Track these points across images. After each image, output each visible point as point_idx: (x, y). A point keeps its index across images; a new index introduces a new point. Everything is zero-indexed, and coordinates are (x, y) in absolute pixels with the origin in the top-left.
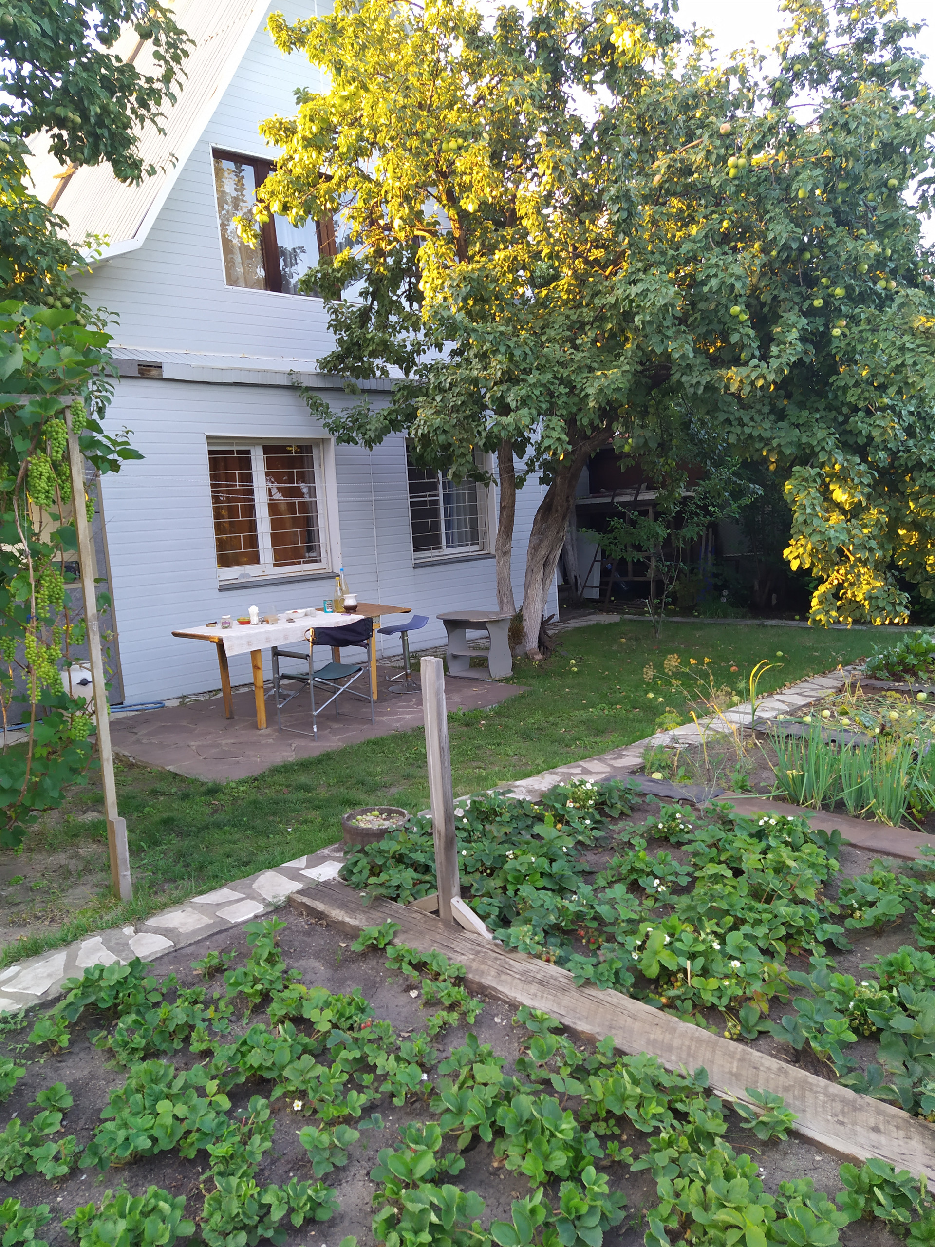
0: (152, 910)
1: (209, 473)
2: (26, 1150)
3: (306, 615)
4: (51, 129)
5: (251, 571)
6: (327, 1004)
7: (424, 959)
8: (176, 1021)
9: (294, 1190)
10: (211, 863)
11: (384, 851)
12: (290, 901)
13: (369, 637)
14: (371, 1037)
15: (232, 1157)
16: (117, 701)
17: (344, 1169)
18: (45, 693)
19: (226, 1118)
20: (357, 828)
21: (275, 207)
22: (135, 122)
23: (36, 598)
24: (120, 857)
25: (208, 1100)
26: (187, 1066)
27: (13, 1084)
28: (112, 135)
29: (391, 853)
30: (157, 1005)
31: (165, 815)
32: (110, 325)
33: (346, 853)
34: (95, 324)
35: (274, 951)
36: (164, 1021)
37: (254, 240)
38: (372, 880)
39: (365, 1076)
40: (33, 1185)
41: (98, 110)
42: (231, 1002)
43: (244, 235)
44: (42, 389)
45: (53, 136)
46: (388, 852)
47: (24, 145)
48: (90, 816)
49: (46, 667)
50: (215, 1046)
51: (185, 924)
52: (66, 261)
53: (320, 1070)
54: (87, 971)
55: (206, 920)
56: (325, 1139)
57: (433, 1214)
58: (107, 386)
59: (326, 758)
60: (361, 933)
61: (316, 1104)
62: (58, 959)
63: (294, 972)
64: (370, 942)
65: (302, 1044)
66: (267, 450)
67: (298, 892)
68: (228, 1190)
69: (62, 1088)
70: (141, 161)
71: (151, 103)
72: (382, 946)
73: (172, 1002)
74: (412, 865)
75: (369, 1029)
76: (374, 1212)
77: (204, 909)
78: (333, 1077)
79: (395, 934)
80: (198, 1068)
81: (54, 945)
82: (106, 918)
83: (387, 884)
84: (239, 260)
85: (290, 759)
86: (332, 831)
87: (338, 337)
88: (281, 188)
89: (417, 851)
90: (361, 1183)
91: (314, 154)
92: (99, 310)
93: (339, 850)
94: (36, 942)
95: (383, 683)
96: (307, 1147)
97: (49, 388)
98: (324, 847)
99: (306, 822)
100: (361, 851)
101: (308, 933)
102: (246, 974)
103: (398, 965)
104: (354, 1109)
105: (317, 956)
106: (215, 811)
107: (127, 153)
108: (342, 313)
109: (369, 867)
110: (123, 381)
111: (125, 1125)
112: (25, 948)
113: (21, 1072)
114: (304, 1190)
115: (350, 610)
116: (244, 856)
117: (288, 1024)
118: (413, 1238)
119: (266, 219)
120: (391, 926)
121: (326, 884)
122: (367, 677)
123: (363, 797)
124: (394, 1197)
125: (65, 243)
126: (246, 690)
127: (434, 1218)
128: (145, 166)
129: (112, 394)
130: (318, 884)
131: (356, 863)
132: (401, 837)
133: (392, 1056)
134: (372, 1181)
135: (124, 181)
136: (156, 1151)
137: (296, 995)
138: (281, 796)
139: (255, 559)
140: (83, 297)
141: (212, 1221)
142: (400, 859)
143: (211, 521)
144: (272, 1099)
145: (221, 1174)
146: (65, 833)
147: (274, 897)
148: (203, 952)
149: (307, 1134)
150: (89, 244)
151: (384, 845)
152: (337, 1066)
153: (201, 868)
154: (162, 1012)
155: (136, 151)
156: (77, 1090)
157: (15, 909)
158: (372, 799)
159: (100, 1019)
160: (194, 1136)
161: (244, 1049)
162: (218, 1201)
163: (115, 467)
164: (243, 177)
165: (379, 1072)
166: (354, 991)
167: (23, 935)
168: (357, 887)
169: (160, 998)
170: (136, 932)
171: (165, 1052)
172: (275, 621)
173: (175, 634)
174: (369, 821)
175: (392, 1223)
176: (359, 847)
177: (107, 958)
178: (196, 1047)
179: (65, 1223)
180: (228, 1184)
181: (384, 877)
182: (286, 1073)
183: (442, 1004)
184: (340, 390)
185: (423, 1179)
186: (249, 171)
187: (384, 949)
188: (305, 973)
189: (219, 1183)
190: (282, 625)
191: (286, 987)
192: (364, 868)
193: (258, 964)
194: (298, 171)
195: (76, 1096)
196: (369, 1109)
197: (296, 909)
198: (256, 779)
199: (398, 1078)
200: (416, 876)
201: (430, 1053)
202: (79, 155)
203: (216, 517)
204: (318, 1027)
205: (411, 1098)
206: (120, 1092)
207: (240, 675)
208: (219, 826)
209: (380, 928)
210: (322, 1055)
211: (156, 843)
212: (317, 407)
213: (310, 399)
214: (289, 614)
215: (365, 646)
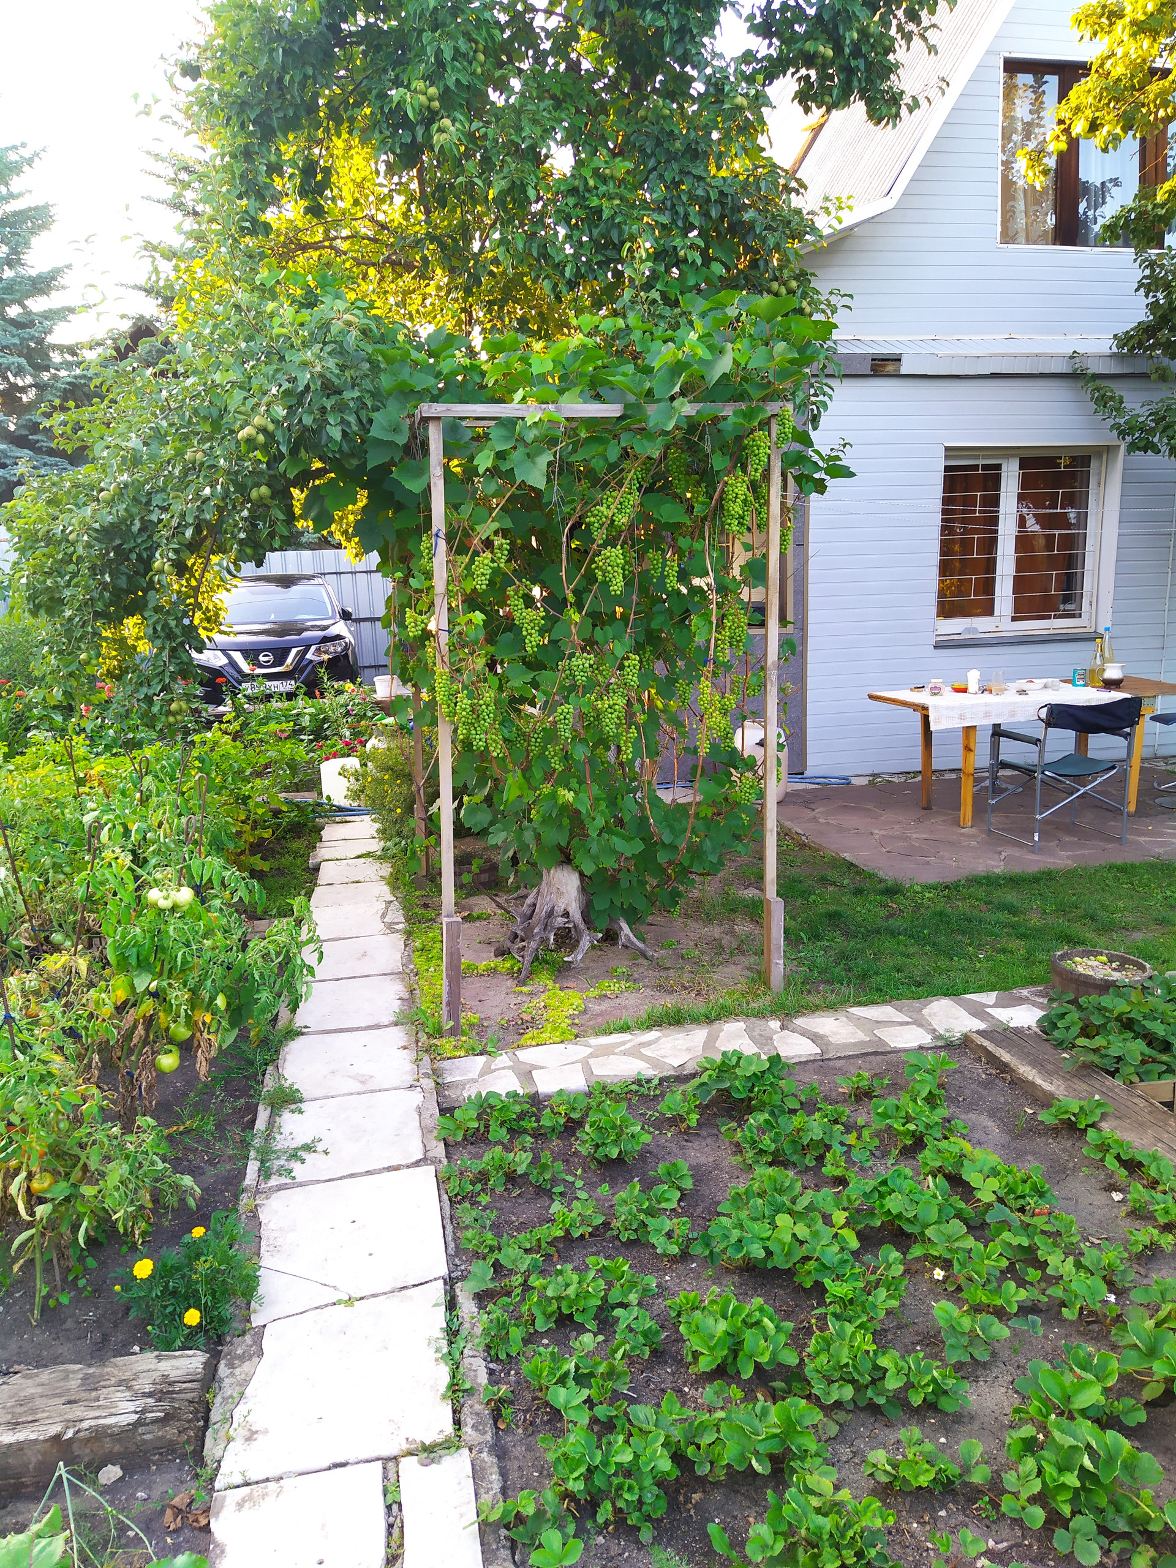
0: (802, 1010)
1: (941, 495)
2: (642, 1217)
3: (1045, 687)
4: (797, 71)
5: (980, 625)
6: (994, 1173)
7: (1139, 1158)
8: (810, 1135)
9: (918, 1365)
10: (877, 973)
11: (1105, 1009)
12: (966, 1042)
13: (1133, 724)
14: (1046, 1228)
15: (851, 1301)
16: (797, 771)
17: (985, 1365)
18: (714, 746)
19: (852, 1259)
20: (1072, 972)
21: (1079, 127)
22: (900, 44)
23: (717, 640)
24: (774, 941)
25: (834, 1230)
26: (817, 1188)
27: (638, 1148)
28: (869, 65)
29: (1116, 1014)
30: (793, 1112)
31: (832, 908)
32: (841, 311)
33: (1051, 1000)
34: (823, 311)
35: (937, 1092)
36: (799, 1130)
37: (1042, 178)
38: (1082, 1041)
39: (1030, 1270)
40: (644, 1254)
41: (855, 35)
42: (877, 1134)
43: (1030, 173)
44: (749, 395)
45: (799, 80)
46: (1111, 1011)
47: (766, 97)
48: (751, 893)
49: (717, 717)
50: (851, 1176)
51: (836, 1033)
52: (797, 236)
53: (970, 1242)
54: (724, 1054)
55: (861, 1036)
56: (966, 1323)
57: (1086, 1457)
58: (826, 389)
59: (1048, 876)
60: (1055, 1102)
61: (962, 1281)
62: (699, 1035)
63: (958, 1124)
64: (1066, 1116)
65: (955, 1208)
66: (1024, 463)
67: (978, 1032)
68: (841, 1335)
69: (684, 1167)
70: (902, 92)
71: (924, 14)
72: (1082, 1127)
73: (810, 1113)
74: (1144, 1037)
75: (1045, 1218)
76: (1012, 1427)
77: (859, 1022)
78: (988, 1258)
79: (1104, 1116)
80: (827, 1192)
81: (697, 1020)
82: (753, 1005)
83: (1103, 1052)
84: (1022, 207)
85: (996, 870)
86: (1039, 970)
87: (1151, 300)
88: (1090, 100)
89: (1156, 1019)
90: (1003, 1390)
91: (1146, 43)
92: (831, 293)
93: (1042, 995)
94: (679, 1011)
95: (1148, 792)
96: (942, 1323)
97: (756, 394)
98: (1023, 986)
99: (1004, 951)
100: (1073, 1002)
101: (985, 1085)
102: (898, 1107)
103: (1100, 1155)
104: (1009, 1302)
105: (992, 1114)
106: (891, 915)
107: (884, 87)
108: (1162, 267)
109: (1081, 1024)
110: (846, 381)
111: (741, 1226)
112: (667, 1014)
113: (646, 1138)
114: (928, 1370)
115: (1111, 685)
116: (918, 976)
117: (940, 1178)
118: (1055, 1474)
119: (1063, 146)
120: (1099, 1104)
121: (1018, 1031)
122: (1122, 780)
123: (1089, 935)
124: (1041, 1418)
125: (798, 212)
126: (953, 776)
127: (1087, 1463)
128: (907, 99)
129: (830, 397)
130: (1007, 1029)
131: (1062, 1016)
132: (1134, 997)
133: (1071, 1259)
134: (1016, 1392)
135: (878, 123)
136: (769, 1266)
137: (956, 1150)
138: (975, 913)
139: (988, 610)
140: (812, 278)
141: (818, 1361)
142: (1127, 1024)
143: (935, 558)
144: (909, 1257)
145: (836, 1316)
146: (723, 905)
147: (947, 1031)
148: (853, 1070)
149: (943, 1310)
150: (827, 210)
151: (1106, 1001)
152: (996, 1247)
153: (864, 976)
154: (797, 1120)
155: (897, 82)
156: (699, 1174)
157: (664, 974)
158: (1103, 940)
159: (733, 1109)
160: (811, 1265)
161: (883, 1189)
162: (828, 1343)
163: (820, 487)
164: (1044, 92)
165: (1049, 1271)
166: (1035, 1169)
167: (669, 1002)
168: (1060, 1045)
169: (798, 1106)
170: (783, 1028)
171: (795, 1165)
172: (1001, 691)
173: (871, 697)
174: (1091, 967)
175: (1030, 1446)
176: (1071, 996)
177: (748, 1048)
178: (828, 1170)
179: (669, 1302)
180: (842, 1328)
181: (1099, 1041)
182: (929, 1232)
183: (1156, 1220)
184: (1145, 376)
185: (1083, 1412)
186: (1052, 82)
187: (1085, 1130)
188: (973, 1129)
189: (832, 1325)
190: (1010, 697)
191: (946, 1138)
192: (1073, 1023)
193: (915, 1101)
194: (1119, 70)
195: (697, 1181)
196: (1025, 1310)
197: (973, 1051)
198: (947, 887)
199: (1074, 1286)
200: (1148, 1051)
201: (1124, 1272)
202: (827, 99)
203: (943, 553)
204: (978, 1195)
205: (1088, 1316)
206: (742, 1190)
207: (945, 757)
208: (893, 933)
209: (1082, 1103)
210: (978, 1228)
211: (818, 937)
212: (1104, 402)
213: (1098, 389)
214: (1022, 684)
215: (1126, 736)
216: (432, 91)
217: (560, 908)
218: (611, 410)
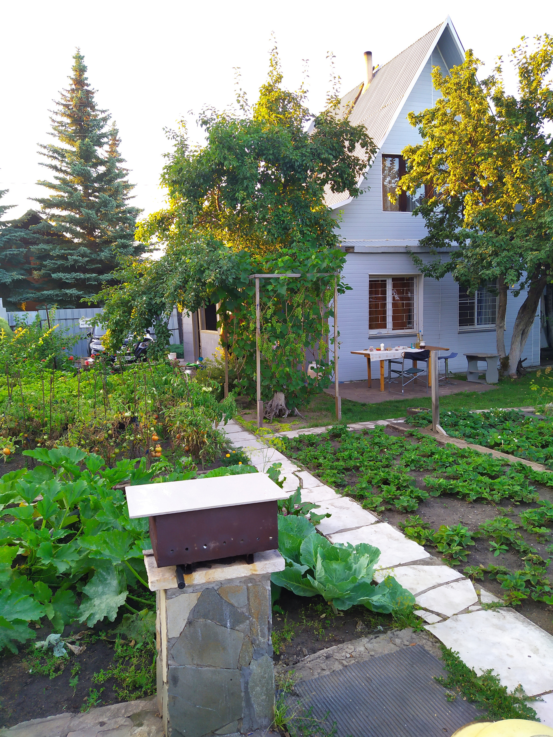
0: (347, 423)
1: (368, 290)
3: (403, 348)
4: (331, 182)
5: (383, 332)
12: (387, 425)
13: (428, 358)
20: (411, 412)
21: (405, 188)
22: (357, 176)
24: (339, 407)
44: (329, 271)
45: (332, 185)
47: (323, 189)
55: (363, 427)
59: (407, 400)
66: (393, 280)
67: (390, 424)
77: (361, 425)
79: (418, 432)
86: (403, 414)
87: (429, 230)
93: (405, 418)
98: (400, 417)
101: (392, 432)
106: (364, 409)
107: (354, 187)
108: (432, 220)
109: (413, 419)
115: (421, 347)
119: (400, 193)
121: (400, 423)
130: (397, 423)
131: (409, 419)
138: (387, 408)
139: (385, 327)
143: (368, 310)
147: (382, 425)
163: (343, 292)
168: (409, 423)
172: (391, 350)
173: (352, 353)
174: (416, 410)
176: (411, 415)
184: (429, 253)
190: (393, 351)
197: (389, 427)
198: (378, 403)
202: (339, 190)
203: (370, 308)
209: (413, 430)
212: (417, 261)
213: (414, 257)
214: (397, 348)
215: (426, 361)
216: (245, 193)
217: (280, 404)
218: (298, 275)
